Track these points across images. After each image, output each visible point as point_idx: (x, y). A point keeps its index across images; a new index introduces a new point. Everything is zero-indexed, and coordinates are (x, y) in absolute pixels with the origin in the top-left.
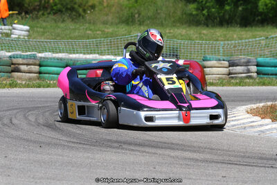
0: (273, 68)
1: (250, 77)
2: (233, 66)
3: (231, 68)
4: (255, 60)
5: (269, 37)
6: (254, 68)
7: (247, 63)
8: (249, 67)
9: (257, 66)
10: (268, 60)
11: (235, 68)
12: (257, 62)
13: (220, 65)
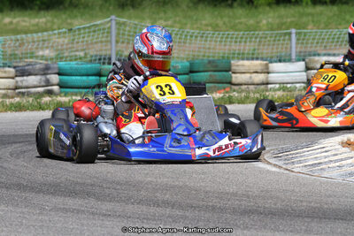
0: (84, 78)
1: (50, 93)
2: (23, 76)
3: (18, 79)
4: (55, 66)
5: (74, 28)
6: (55, 78)
7: (45, 71)
8: (48, 76)
9: (59, 74)
10: (73, 64)
11: (25, 78)
12: (59, 69)
13: (4, 75)
